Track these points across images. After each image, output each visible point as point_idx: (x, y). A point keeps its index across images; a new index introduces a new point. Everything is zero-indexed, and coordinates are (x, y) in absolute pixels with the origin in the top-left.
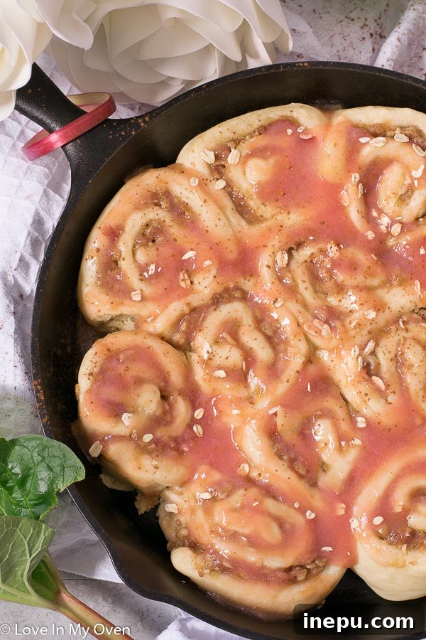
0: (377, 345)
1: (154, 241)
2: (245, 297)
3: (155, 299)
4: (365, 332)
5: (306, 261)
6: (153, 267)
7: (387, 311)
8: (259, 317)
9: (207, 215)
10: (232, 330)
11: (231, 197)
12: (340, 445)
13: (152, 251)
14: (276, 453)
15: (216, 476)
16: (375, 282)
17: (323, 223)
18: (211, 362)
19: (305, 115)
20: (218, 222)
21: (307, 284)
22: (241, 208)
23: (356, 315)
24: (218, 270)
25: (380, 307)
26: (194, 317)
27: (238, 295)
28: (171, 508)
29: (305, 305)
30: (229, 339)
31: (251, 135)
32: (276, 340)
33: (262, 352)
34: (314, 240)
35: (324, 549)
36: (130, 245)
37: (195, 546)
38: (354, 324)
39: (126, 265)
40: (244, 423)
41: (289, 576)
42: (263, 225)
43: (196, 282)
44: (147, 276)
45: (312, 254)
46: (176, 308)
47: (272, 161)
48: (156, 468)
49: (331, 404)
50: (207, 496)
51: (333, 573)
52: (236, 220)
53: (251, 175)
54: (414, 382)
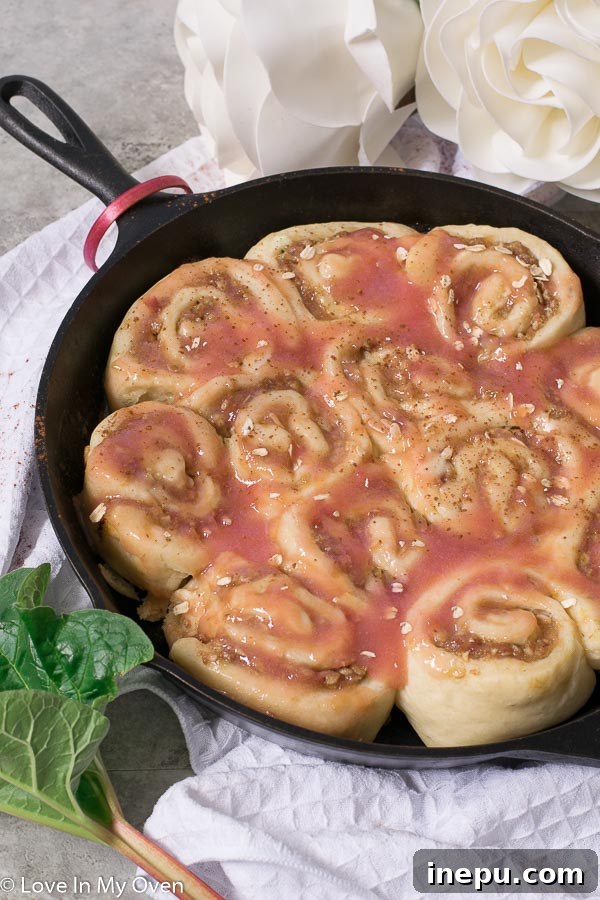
0: (455, 453)
1: (202, 319)
2: (302, 390)
3: (195, 373)
4: (442, 438)
5: (379, 364)
6: (197, 340)
7: (471, 420)
8: (317, 411)
9: (268, 299)
10: (284, 417)
11: (300, 291)
12: (398, 544)
13: (200, 327)
14: (317, 543)
15: (241, 562)
16: (460, 391)
17: (404, 326)
18: (251, 440)
20: (280, 307)
21: (378, 384)
22: (309, 301)
23: (433, 419)
24: (273, 354)
25: (462, 415)
26: (238, 397)
27: (293, 385)
28: (181, 609)
29: (372, 404)
30: (276, 420)
31: (331, 239)
32: (334, 437)
33: (315, 442)
34: (391, 342)
35: (365, 653)
36: (175, 317)
38: (429, 425)
39: (167, 337)
40: (282, 511)
41: (316, 679)
42: (333, 321)
43: (246, 362)
44: (189, 349)
45: (388, 355)
46: (218, 383)
47: (351, 259)
48: (168, 540)
49: (391, 504)
50: (226, 581)
51: (375, 687)
52: (302, 312)
53: (324, 270)
54: (496, 494)
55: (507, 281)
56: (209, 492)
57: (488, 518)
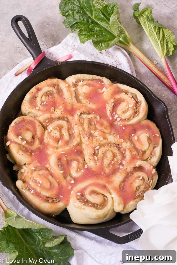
0: (100, 148)
1: (49, 96)
2: (68, 121)
3: (42, 111)
4: (98, 143)
5: (89, 118)
6: (45, 102)
7: (106, 140)
8: (70, 128)
9: (66, 94)
10: (60, 128)
11: (76, 93)
12: (77, 170)
13: (47, 98)
14: (58, 165)
15: (39, 164)
16: (107, 131)
17: (98, 110)
18: (50, 133)
19: (106, 81)
20: (69, 98)
21: (87, 124)
22: (77, 97)
23: (97, 138)
24: (63, 110)
25: (105, 138)
26: (51, 120)
27: (66, 120)
28: (23, 171)
29: (84, 130)
30: (58, 129)
31: (88, 80)
32: (72, 136)
33: (66, 137)
34: (94, 113)
35: (60, 196)
36: (42, 94)
37: (24, 182)
38: (95, 139)
39: (38, 100)
40: (52, 154)
41: (47, 199)
42: (81, 104)
43: (56, 111)
44: (43, 104)
45: (92, 117)
46: (47, 115)
47: (91, 88)
48: (23, 155)
49: (80, 158)
50: (33, 169)
51: (60, 205)
52: (74, 100)
53: (83, 89)
54: (106, 162)
55: (128, 104)
56: (37, 144)
57: (102, 168)
